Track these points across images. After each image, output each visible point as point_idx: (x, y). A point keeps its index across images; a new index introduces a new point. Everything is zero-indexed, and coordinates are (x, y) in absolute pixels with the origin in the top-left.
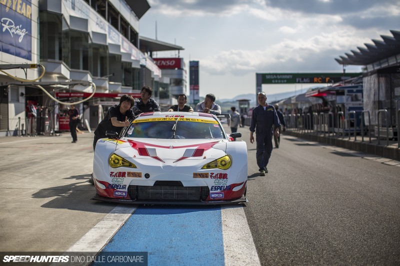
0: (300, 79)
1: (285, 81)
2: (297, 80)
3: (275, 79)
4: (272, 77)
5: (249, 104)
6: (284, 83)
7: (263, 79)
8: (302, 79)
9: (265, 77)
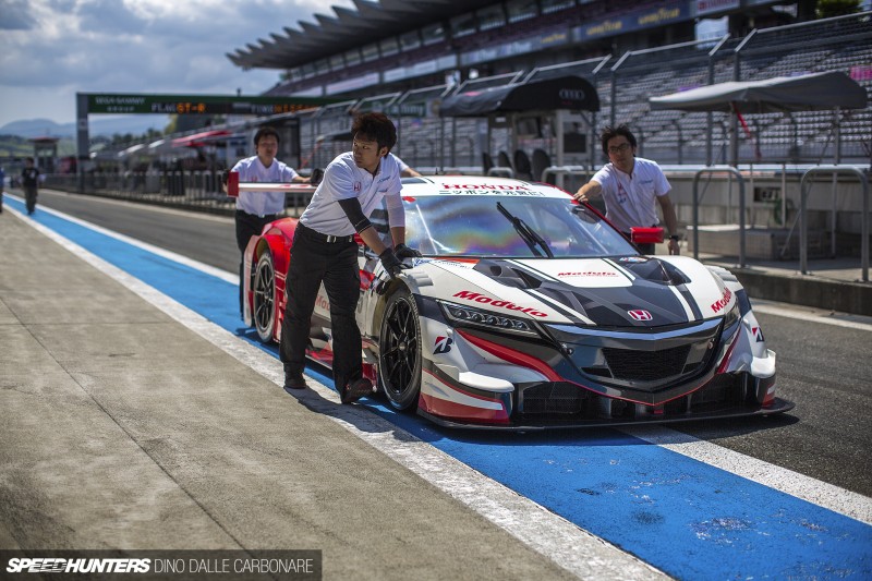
0: (159, 107)
1: (132, 109)
2: (154, 107)
3: (112, 105)
4: (107, 101)
5: (55, 149)
6: (129, 112)
7: (90, 104)
8: (163, 106)
9: (94, 101)
